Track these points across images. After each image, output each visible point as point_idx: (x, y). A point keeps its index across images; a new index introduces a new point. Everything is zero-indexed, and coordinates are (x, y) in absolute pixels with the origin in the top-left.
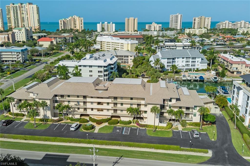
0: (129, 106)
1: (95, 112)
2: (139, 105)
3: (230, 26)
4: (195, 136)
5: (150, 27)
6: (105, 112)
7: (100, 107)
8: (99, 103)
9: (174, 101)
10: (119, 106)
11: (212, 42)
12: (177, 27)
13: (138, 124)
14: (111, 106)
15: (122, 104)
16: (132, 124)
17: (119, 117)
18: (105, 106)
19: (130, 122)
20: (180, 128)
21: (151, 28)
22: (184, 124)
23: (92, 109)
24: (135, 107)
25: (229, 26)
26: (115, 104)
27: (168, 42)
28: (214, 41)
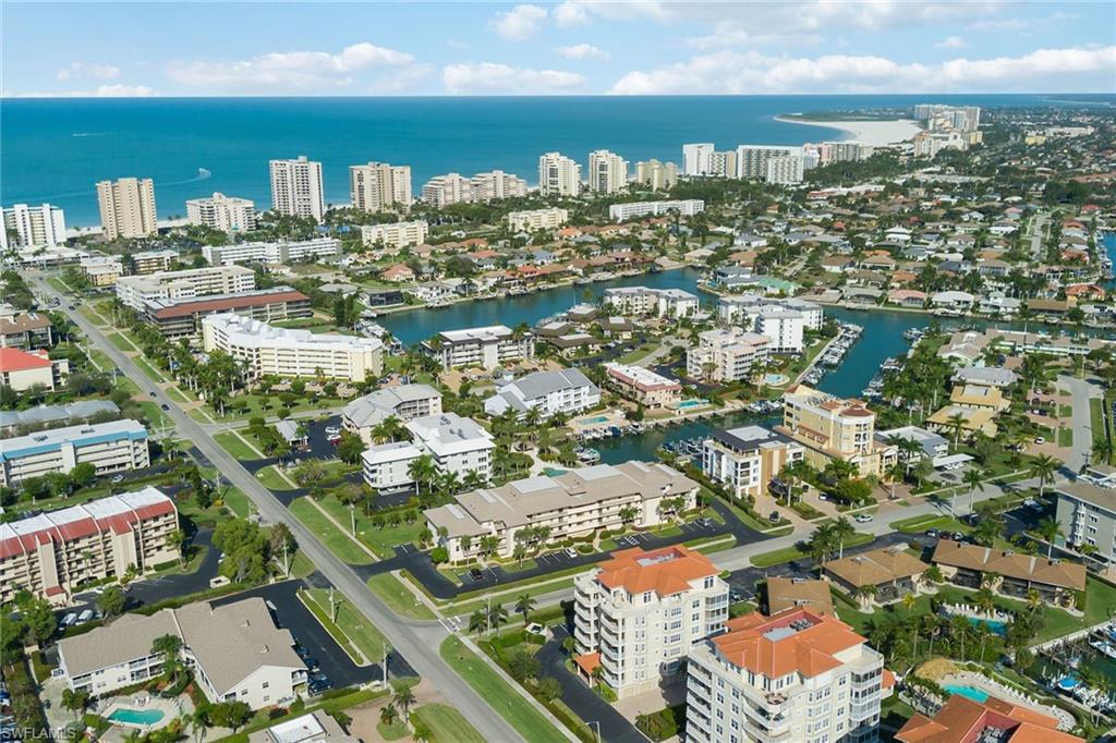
0: (618, 509)
1: (575, 528)
2: (628, 504)
3: (467, 191)
4: (706, 524)
5: (211, 212)
6: (588, 525)
7: (580, 519)
8: (578, 514)
9: (668, 488)
10: (604, 511)
11: (493, 289)
12: (307, 208)
13: (634, 528)
14: (596, 514)
15: (608, 508)
16: (627, 532)
17: (604, 527)
18: (587, 516)
19: (623, 530)
20: (682, 521)
21: (215, 218)
22: (682, 515)
23: (570, 525)
24: (624, 507)
25: (462, 191)
26: (600, 510)
27: (381, 302)
28: (498, 285)
